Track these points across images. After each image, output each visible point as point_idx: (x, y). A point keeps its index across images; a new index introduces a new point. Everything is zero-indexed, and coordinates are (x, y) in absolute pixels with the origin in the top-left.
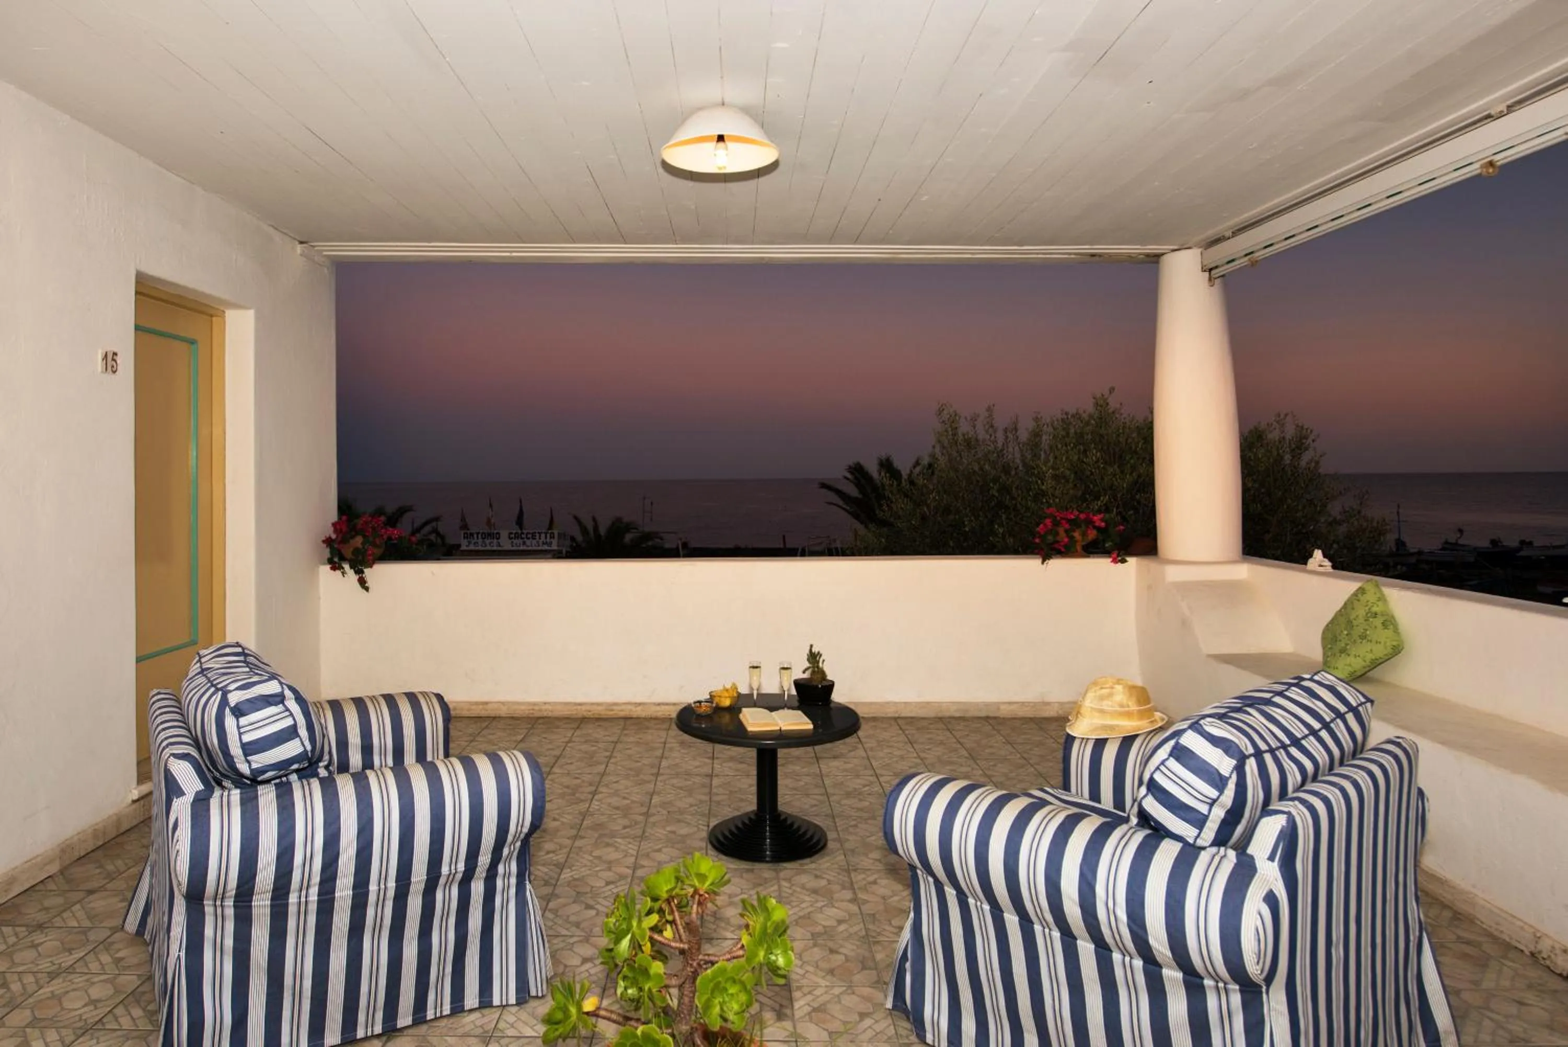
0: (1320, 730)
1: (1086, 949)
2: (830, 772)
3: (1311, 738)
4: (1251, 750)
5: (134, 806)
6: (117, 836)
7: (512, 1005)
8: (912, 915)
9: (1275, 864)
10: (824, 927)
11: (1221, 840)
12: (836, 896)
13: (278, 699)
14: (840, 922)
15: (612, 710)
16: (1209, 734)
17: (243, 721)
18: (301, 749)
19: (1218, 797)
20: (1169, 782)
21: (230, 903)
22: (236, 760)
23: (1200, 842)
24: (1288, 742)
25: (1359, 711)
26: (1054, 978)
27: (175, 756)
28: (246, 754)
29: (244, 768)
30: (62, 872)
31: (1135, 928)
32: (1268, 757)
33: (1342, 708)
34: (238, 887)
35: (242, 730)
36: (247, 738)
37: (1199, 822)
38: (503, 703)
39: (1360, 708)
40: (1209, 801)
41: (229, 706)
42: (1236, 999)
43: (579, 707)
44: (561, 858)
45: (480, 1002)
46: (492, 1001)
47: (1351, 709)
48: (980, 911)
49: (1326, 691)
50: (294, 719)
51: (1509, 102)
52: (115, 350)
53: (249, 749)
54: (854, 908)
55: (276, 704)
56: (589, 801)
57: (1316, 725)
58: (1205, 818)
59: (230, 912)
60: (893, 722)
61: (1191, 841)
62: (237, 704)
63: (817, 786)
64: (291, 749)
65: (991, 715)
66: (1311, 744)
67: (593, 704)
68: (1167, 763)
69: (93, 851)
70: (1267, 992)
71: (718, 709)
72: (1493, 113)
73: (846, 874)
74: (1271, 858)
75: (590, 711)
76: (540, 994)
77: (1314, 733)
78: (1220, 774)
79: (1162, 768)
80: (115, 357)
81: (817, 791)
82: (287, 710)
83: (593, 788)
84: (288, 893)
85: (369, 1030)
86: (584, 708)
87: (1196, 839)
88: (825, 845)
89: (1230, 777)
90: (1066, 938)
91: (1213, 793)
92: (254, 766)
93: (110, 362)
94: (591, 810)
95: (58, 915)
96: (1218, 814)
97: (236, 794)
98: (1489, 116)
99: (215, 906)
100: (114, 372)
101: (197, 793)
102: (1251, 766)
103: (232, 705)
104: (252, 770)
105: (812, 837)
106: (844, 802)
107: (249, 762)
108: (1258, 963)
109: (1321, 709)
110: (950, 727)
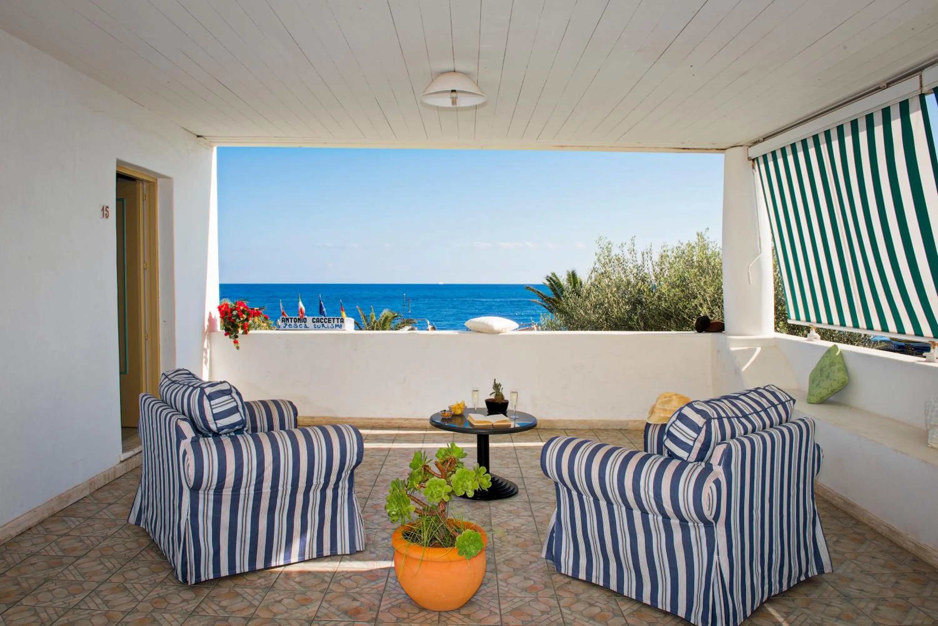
0: (761, 411)
1: (637, 513)
2: (522, 457)
3: (755, 415)
4: (716, 416)
5: (122, 464)
6: (114, 480)
7: (347, 555)
8: (556, 509)
9: (721, 467)
10: (514, 527)
11: (700, 459)
12: (521, 514)
13: (229, 392)
14: (522, 525)
15: (390, 423)
16: (696, 408)
17: (213, 402)
18: (240, 419)
19: (697, 437)
20: (677, 432)
21: (212, 492)
22: (209, 423)
23: (689, 460)
24: (740, 415)
25: (786, 405)
26: (623, 531)
27: (181, 419)
28: (215, 420)
29: (213, 427)
30: (92, 494)
31: (656, 499)
32: (725, 421)
33: (776, 402)
34: (217, 484)
35: (213, 407)
36: (215, 411)
37: (689, 449)
38: (323, 418)
39: (786, 403)
40: (693, 439)
41: (206, 395)
42: (703, 530)
43: (370, 421)
44: (366, 495)
45: (331, 553)
46: (337, 553)
47: (781, 402)
48: (589, 502)
49: (769, 393)
50: (237, 403)
51: (888, 82)
52: (108, 205)
53: (217, 417)
54: (531, 519)
55: (228, 395)
56: (380, 469)
57: (759, 409)
58: (692, 447)
59: (211, 497)
60: (563, 432)
61: (686, 459)
62: (210, 394)
63: (514, 463)
64: (235, 418)
65: (623, 428)
66: (754, 418)
67: (379, 419)
68: (676, 422)
69: (104, 486)
70: (716, 526)
71: (454, 416)
72: (881, 86)
73: (528, 504)
74: (719, 464)
75: (377, 423)
76: (362, 550)
77: (757, 413)
78: (698, 426)
79: (673, 425)
80: (107, 209)
81: (513, 466)
82: (233, 398)
83: (381, 463)
84: (240, 489)
85: (278, 562)
86: (373, 421)
87: (688, 458)
88: (517, 492)
89: (703, 427)
90: (628, 510)
91: (695, 435)
92: (219, 426)
93: (105, 212)
94: (381, 473)
95: (97, 513)
96: (698, 446)
97: (211, 440)
98: (879, 88)
99: (205, 494)
100: (107, 217)
101: (193, 438)
102: (715, 424)
103: (207, 394)
104: (217, 428)
105: (509, 488)
106: (529, 471)
107: (216, 424)
108: (709, 509)
109: (764, 402)
110: (597, 434)
